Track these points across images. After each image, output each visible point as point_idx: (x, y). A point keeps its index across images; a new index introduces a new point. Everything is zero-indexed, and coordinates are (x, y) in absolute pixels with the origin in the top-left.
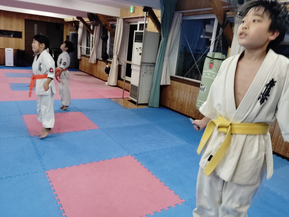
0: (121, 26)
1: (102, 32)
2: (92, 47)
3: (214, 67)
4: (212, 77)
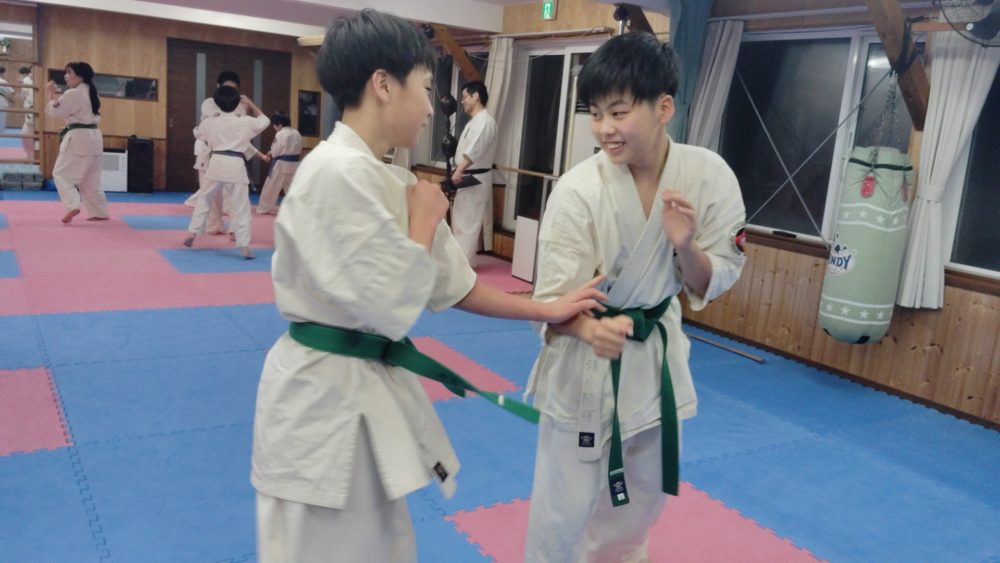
3: (877, 191)
4: (874, 222)
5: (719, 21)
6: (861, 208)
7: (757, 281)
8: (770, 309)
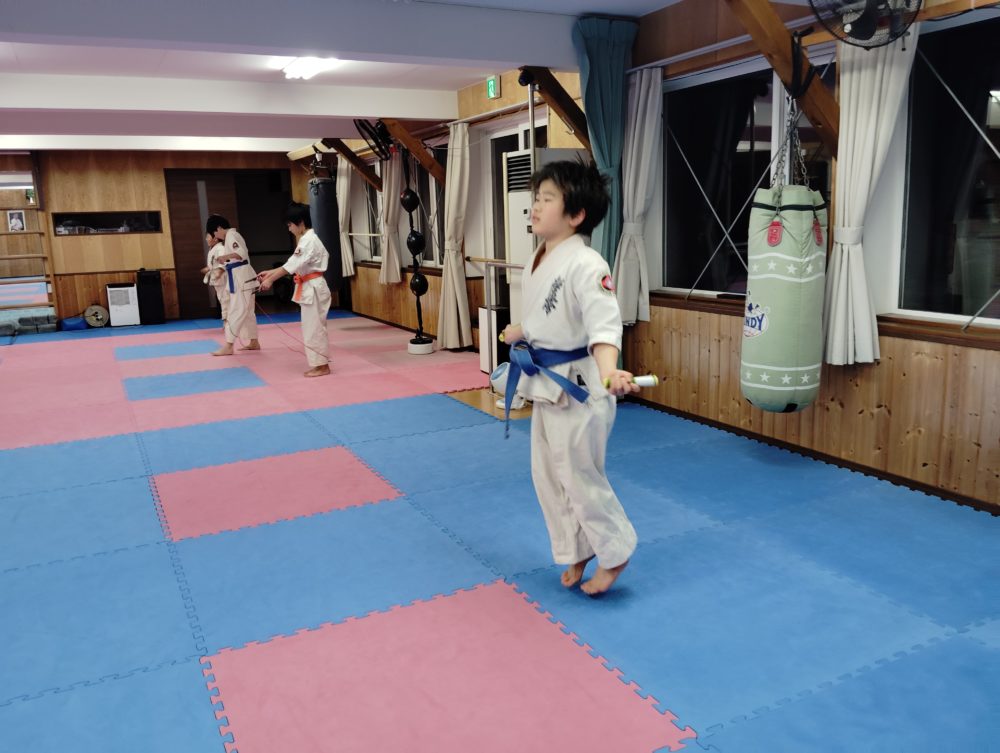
3: (786, 238)
4: (786, 273)
5: (635, 72)
6: (769, 259)
7: (704, 352)
8: (719, 381)
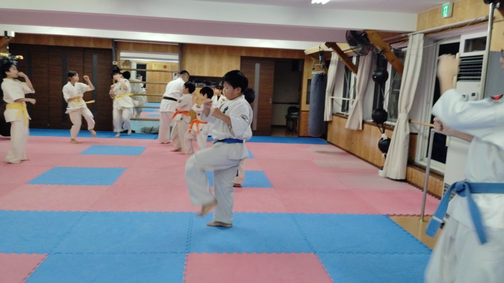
0: (418, 49)
1: (376, 66)
2: (354, 97)
